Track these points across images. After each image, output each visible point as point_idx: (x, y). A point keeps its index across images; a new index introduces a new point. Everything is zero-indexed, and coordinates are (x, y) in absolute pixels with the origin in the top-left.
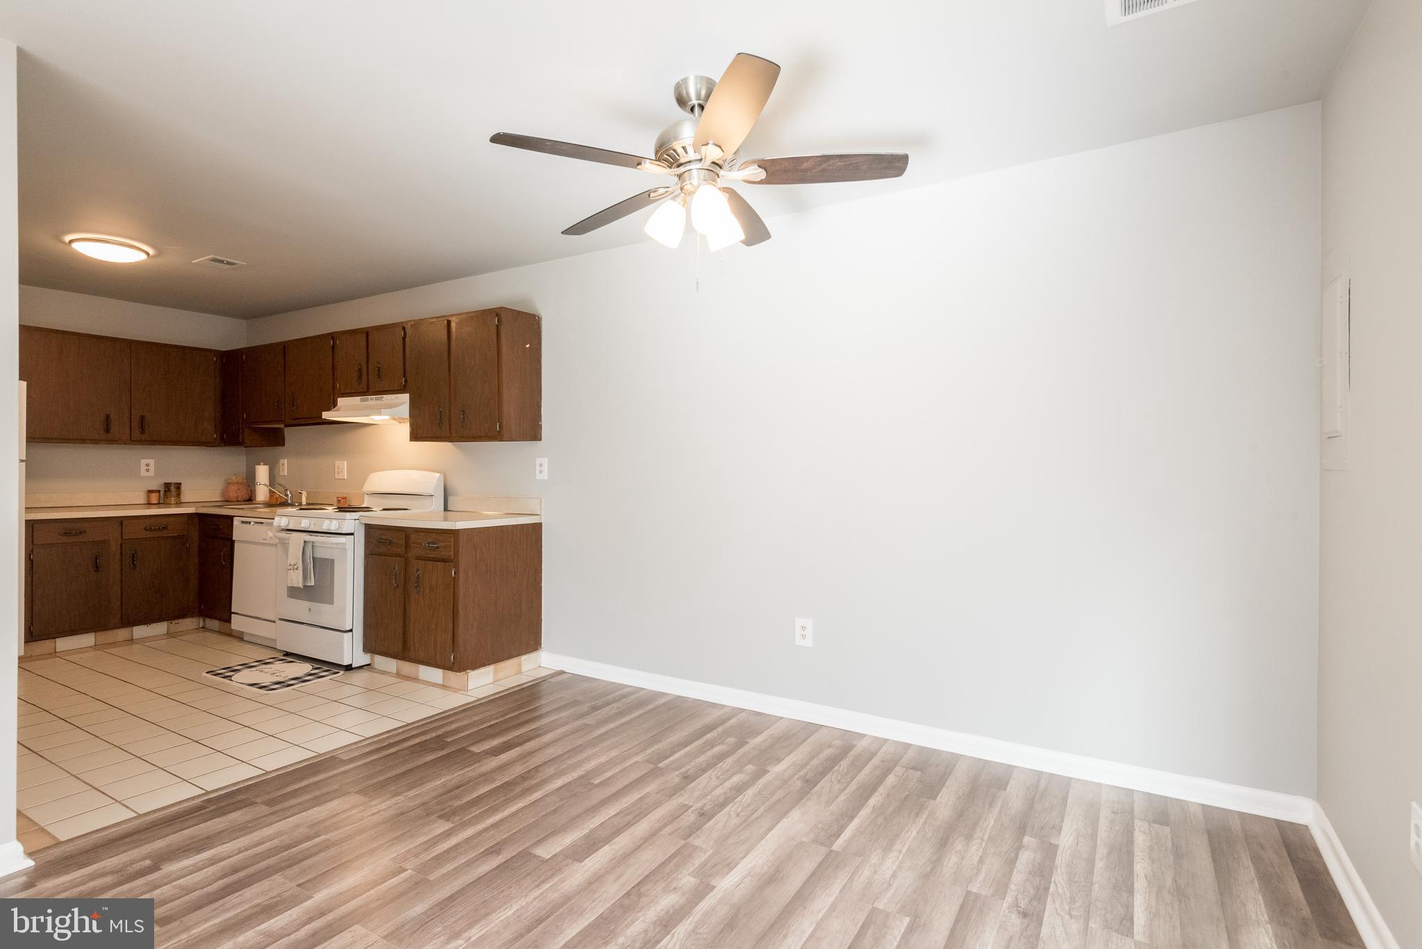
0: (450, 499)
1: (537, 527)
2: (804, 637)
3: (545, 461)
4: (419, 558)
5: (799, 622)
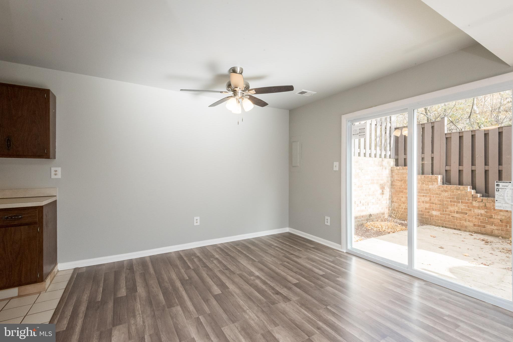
2: (197, 222)
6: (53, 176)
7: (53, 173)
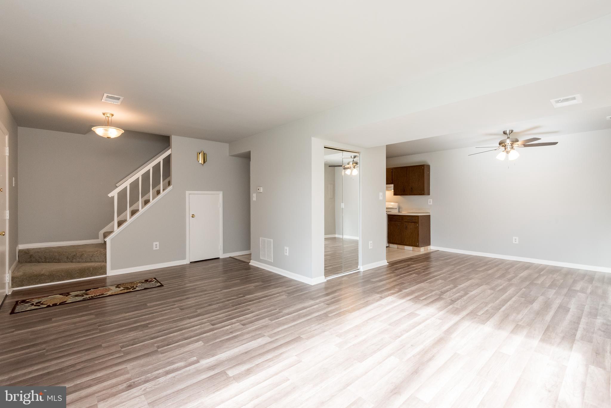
0: (400, 209)
1: (429, 216)
2: (516, 241)
3: (431, 200)
4: (406, 222)
5: (514, 238)
6: (429, 204)
7: (429, 202)
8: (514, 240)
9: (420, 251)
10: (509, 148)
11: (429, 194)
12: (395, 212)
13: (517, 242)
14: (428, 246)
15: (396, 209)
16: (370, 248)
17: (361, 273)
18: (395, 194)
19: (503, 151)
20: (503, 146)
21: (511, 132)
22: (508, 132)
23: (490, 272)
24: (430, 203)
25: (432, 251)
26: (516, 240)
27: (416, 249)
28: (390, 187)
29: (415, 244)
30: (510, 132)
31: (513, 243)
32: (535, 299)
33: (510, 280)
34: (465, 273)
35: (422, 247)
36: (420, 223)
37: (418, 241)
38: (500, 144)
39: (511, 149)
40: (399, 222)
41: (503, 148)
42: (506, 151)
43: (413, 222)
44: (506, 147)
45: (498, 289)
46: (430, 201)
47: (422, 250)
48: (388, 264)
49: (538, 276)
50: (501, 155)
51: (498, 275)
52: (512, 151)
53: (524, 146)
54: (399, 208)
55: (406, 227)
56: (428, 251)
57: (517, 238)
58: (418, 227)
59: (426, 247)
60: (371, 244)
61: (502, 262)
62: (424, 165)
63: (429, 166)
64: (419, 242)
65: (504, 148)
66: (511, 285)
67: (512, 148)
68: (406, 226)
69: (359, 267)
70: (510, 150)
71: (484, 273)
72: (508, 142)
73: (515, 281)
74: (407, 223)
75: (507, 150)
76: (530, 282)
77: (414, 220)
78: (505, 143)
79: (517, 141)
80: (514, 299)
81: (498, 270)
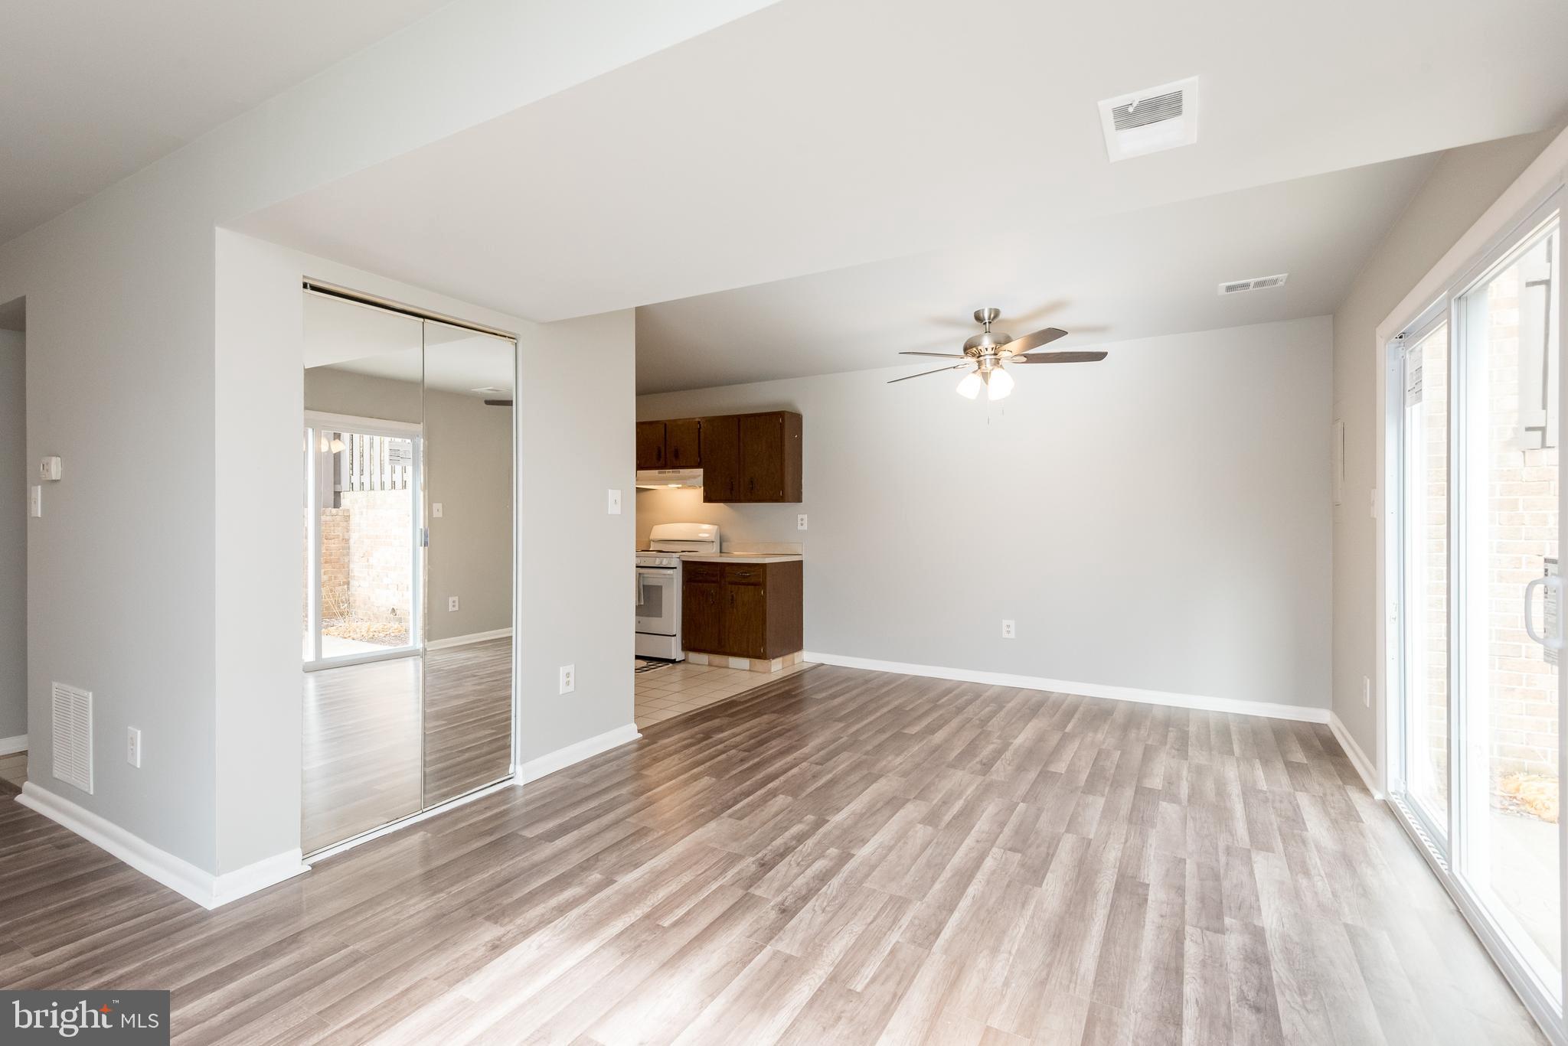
8: (1005, 629)
9: (769, 672)
10: (988, 361)
11: (798, 499)
12: (709, 554)
13: (1012, 635)
14: (796, 654)
15: (711, 544)
16: (561, 693)
17: (520, 792)
18: (708, 499)
19: (975, 372)
20: (973, 355)
21: (995, 317)
22: (986, 316)
23: (939, 737)
24: (802, 525)
25: (805, 666)
26: (1009, 629)
27: (759, 664)
28: (695, 477)
29: (757, 651)
30: (992, 316)
31: (1004, 636)
32: (1051, 852)
33: (987, 766)
34: (867, 753)
35: (777, 657)
36: (768, 588)
37: (763, 641)
38: (966, 349)
39: (995, 365)
40: (713, 584)
41: (971, 361)
42: (982, 373)
43: (752, 584)
44: (981, 358)
45: (947, 818)
46: (802, 520)
47: (777, 669)
48: (640, 735)
49: (1061, 739)
50: (968, 384)
51: (959, 746)
52: (997, 374)
53: (1025, 359)
54: (722, 540)
55: (732, 600)
56: (797, 669)
57: (1012, 623)
58: (764, 598)
59: (789, 657)
60: (568, 675)
61: (976, 692)
62: (783, 412)
63: (797, 418)
64: (767, 645)
65: (974, 360)
66: (986, 790)
67: (997, 362)
68: (732, 596)
69: (511, 770)
70: (991, 368)
71: (920, 745)
72: (987, 343)
73: (1001, 771)
74: (733, 586)
75: (983, 367)
76: (1039, 768)
77: (751, 576)
78: (979, 348)
79: (1008, 340)
80: (989, 863)
81: (961, 728)
